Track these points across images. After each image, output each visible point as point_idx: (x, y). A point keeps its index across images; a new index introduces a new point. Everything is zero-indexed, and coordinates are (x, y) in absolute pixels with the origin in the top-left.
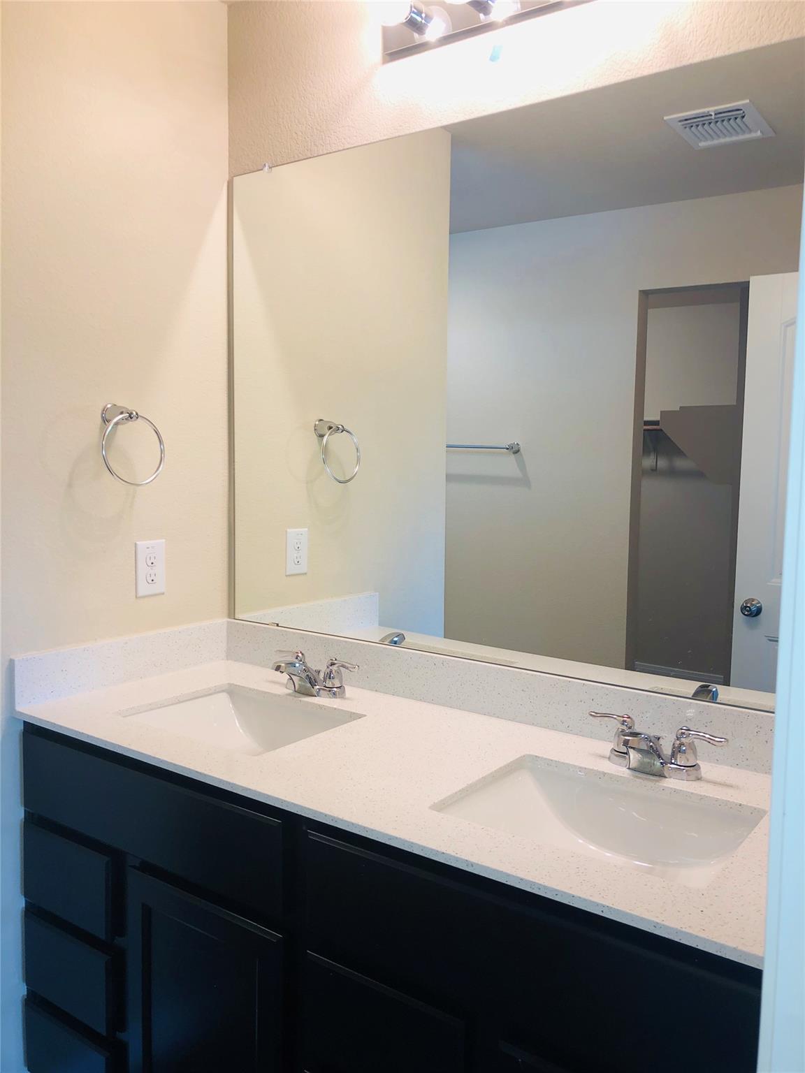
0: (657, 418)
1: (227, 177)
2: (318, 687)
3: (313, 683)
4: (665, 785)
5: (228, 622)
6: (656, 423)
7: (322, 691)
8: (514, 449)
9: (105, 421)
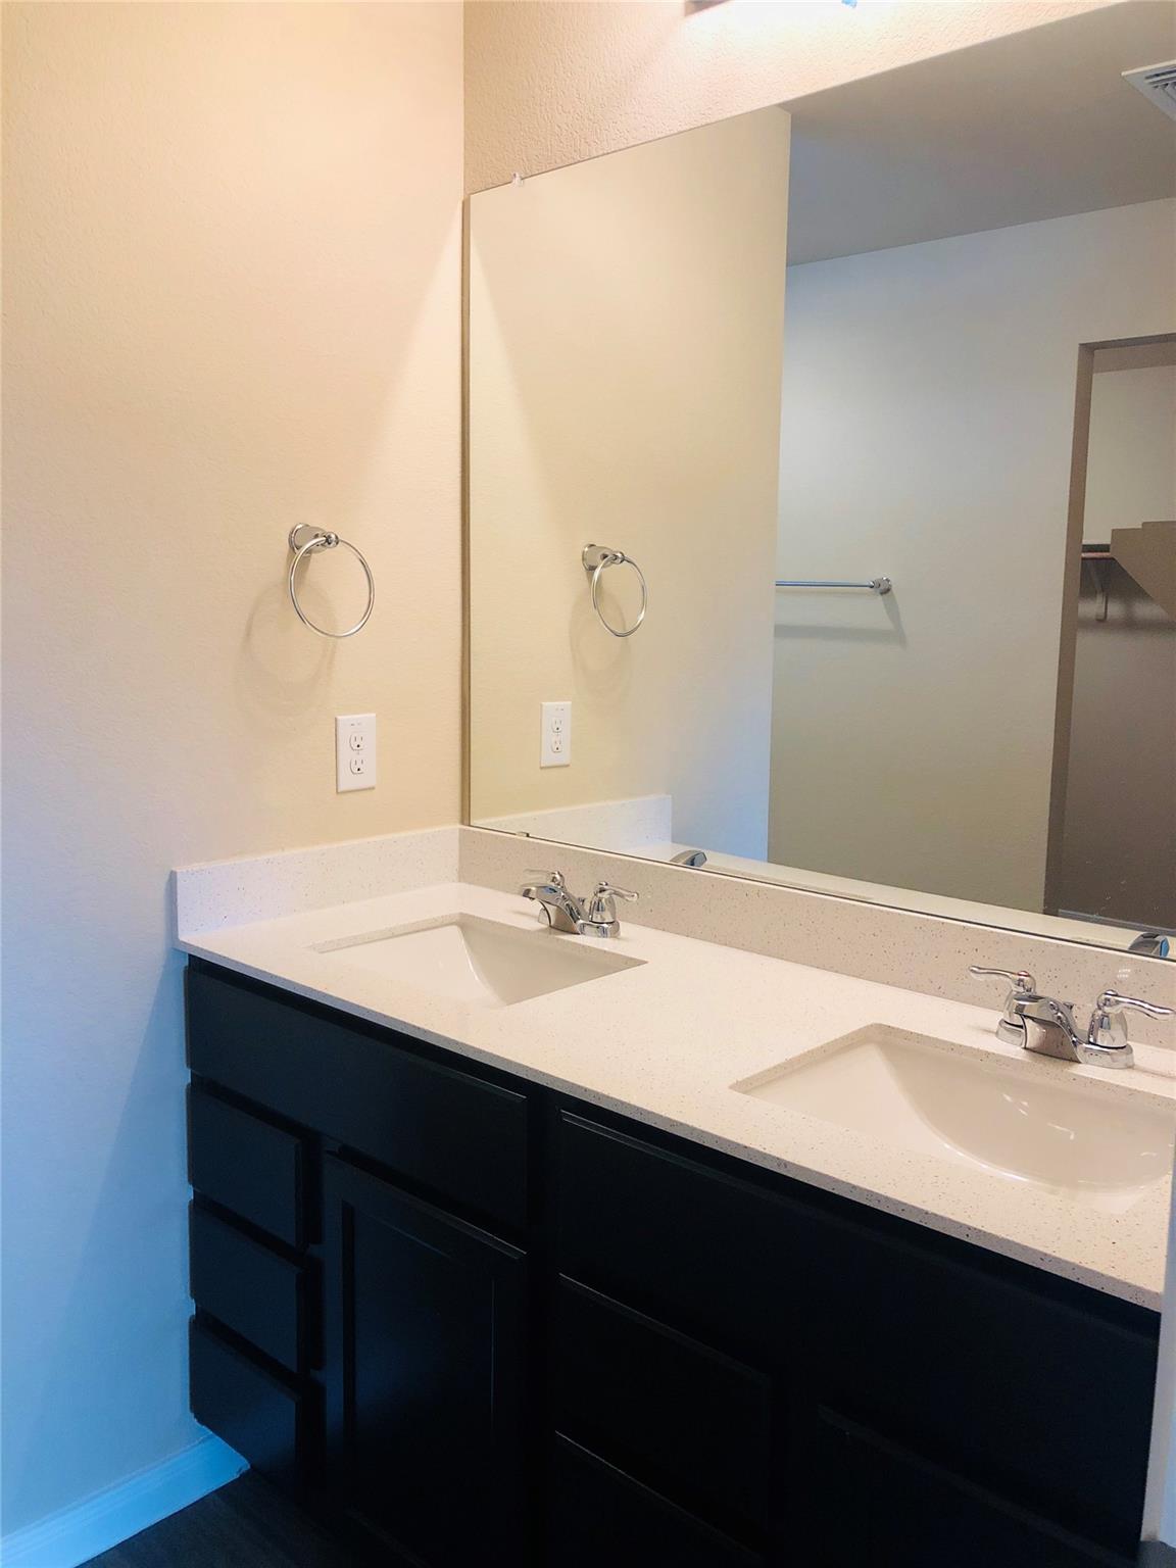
0: (1107, 540)
1: (461, 197)
2: (581, 921)
3: (574, 915)
4: (1075, 1072)
5: (460, 830)
6: (1104, 548)
7: (587, 928)
8: (882, 588)
9: (294, 547)
